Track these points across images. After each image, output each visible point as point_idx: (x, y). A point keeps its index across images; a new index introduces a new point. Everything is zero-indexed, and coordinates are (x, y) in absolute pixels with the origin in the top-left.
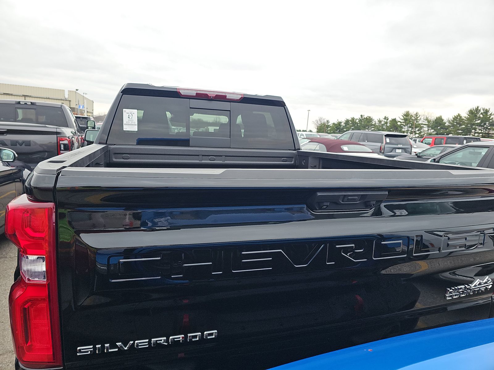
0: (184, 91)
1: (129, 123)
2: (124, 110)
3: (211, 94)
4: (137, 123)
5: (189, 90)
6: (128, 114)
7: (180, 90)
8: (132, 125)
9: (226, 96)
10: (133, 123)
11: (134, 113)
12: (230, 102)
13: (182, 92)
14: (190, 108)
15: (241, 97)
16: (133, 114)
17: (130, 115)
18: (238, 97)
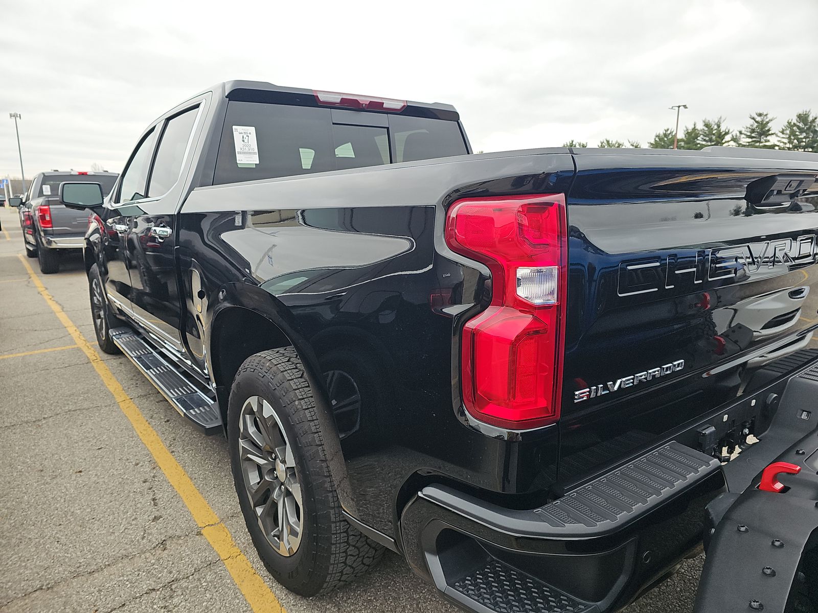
0: (324, 94)
1: (245, 151)
2: (234, 127)
3: (362, 101)
4: (256, 150)
5: (331, 93)
6: (242, 135)
7: (318, 92)
8: (250, 153)
9: (383, 103)
10: (250, 151)
11: (250, 133)
12: (387, 113)
13: (322, 98)
14: (333, 124)
15: (403, 104)
16: (249, 135)
17: (245, 136)
18: (398, 106)
